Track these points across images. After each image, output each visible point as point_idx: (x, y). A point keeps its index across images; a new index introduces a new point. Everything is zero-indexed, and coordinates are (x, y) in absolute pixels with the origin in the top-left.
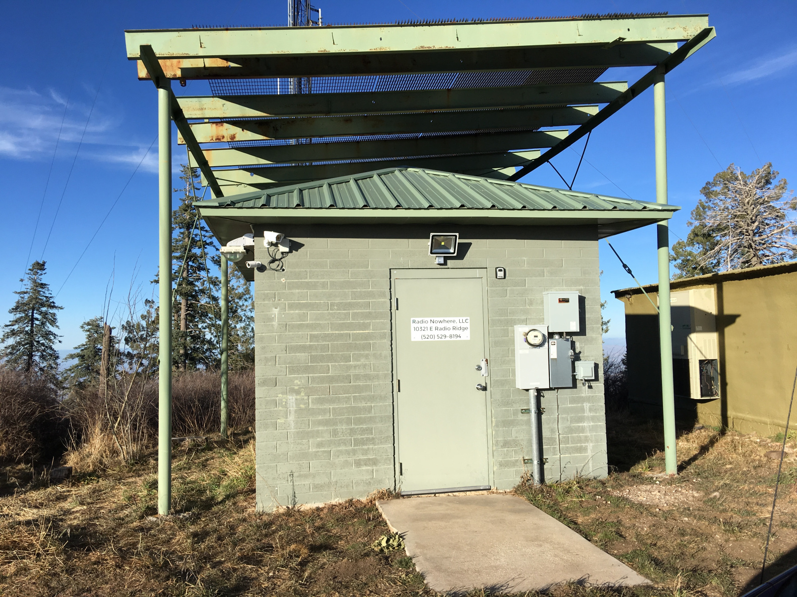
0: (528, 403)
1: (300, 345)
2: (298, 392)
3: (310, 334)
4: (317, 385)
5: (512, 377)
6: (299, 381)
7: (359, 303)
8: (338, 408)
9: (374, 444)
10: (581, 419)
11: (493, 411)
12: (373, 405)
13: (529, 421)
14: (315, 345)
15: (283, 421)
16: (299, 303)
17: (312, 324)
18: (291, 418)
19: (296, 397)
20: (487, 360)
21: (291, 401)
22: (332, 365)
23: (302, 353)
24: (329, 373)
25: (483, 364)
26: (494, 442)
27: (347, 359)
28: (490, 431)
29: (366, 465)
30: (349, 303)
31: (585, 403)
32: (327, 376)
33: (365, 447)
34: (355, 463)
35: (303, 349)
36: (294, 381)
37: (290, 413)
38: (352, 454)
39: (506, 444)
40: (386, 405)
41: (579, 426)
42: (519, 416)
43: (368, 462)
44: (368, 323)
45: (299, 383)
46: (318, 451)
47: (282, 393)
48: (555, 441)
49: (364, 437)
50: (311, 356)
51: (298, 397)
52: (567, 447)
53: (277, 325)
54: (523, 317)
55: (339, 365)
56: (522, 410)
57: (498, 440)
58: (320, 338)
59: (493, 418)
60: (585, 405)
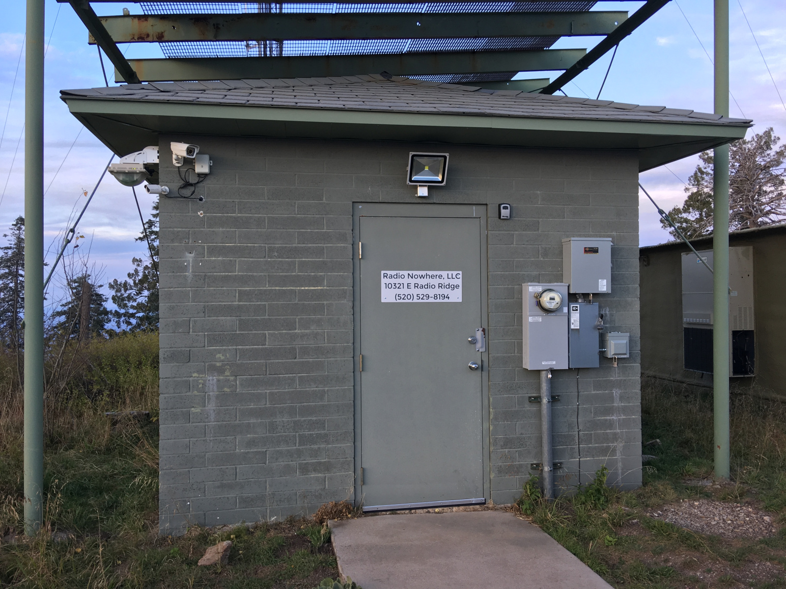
0: (539, 388)
1: (225, 305)
2: (220, 371)
3: (240, 291)
4: (248, 362)
5: (517, 353)
6: (222, 354)
7: (310, 248)
8: (278, 392)
9: (327, 442)
10: (609, 411)
11: (491, 399)
12: (326, 389)
13: (540, 411)
14: (245, 305)
15: (200, 411)
16: (224, 247)
17: (242, 275)
18: (211, 407)
19: (217, 377)
20: (484, 330)
21: (211, 382)
22: (269, 334)
23: (227, 317)
24: (265, 345)
25: (479, 335)
26: (491, 440)
27: (291, 325)
28: (486, 425)
29: (315, 470)
30: (296, 247)
31: (614, 389)
32: (262, 349)
33: (316, 447)
34: (300, 469)
35: (229, 310)
36: (215, 356)
37: (209, 399)
38: (296, 456)
39: (508, 443)
40: (344, 389)
41: (606, 420)
42: (526, 406)
43: (317, 467)
44: (321, 276)
45: (223, 358)
46: (248, 452)
47: (198, 372)
48: (574, 440)
49: (314, 432)
50: (240, 320)
51: (222, 377)
52: (589, 448)
53: (191, 276)
54: (535, 273)
55: (279, 333)
56: (530, 397)
57: (497, 438)
58: (254, 295)
59: (491, 408)
60: (614, 392)
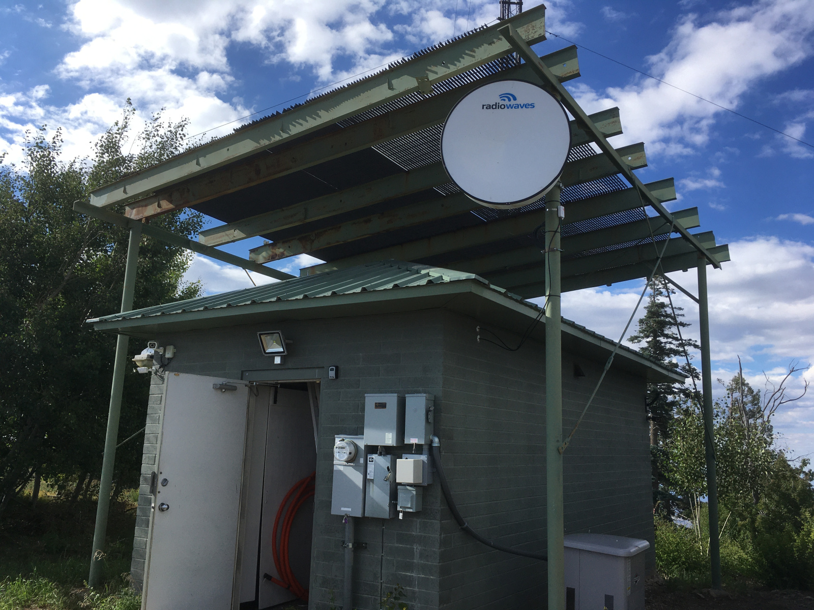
10: (409, 567)
31: (415, 545)
39: (326, 582)
41: (407, 576)
48: (377, 591)
57: (317, 576)
60: (415, 547)
